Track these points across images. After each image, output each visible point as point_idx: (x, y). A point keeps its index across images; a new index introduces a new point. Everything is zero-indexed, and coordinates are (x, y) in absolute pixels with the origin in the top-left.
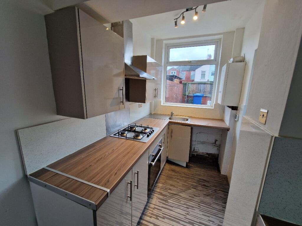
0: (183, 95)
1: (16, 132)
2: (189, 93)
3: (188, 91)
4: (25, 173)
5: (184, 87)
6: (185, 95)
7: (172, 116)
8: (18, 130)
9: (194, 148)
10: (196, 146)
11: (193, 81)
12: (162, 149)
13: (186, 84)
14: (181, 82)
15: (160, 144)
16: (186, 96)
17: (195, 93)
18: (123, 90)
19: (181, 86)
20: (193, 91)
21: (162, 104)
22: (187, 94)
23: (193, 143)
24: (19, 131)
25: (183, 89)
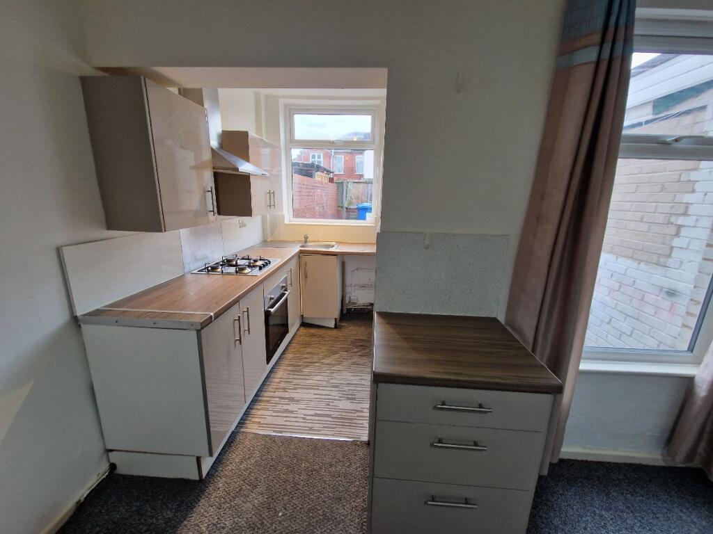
0: (339, 207)
1: (59, 251)
2: (350, 203)
3: (348, 198)
4: (73, 314)
5: (338, 189)
6: (342, 207)
7: (306, 242)
8: (62, 247)
9: (350, 298)
10: (353, 294)
11: (361, 176)
12: (287, 293)
13: (342, 183)
14: (331, 180)
15: (284, 285)
16: (345, 209)
17: (362, 202)
18: (211, 191)
19: (333, 187)
20: (358, 198)
21: (286, 222)
22: (346, 205)
23: (348, 289)
24: (64, 248)
25: (337, 194)
